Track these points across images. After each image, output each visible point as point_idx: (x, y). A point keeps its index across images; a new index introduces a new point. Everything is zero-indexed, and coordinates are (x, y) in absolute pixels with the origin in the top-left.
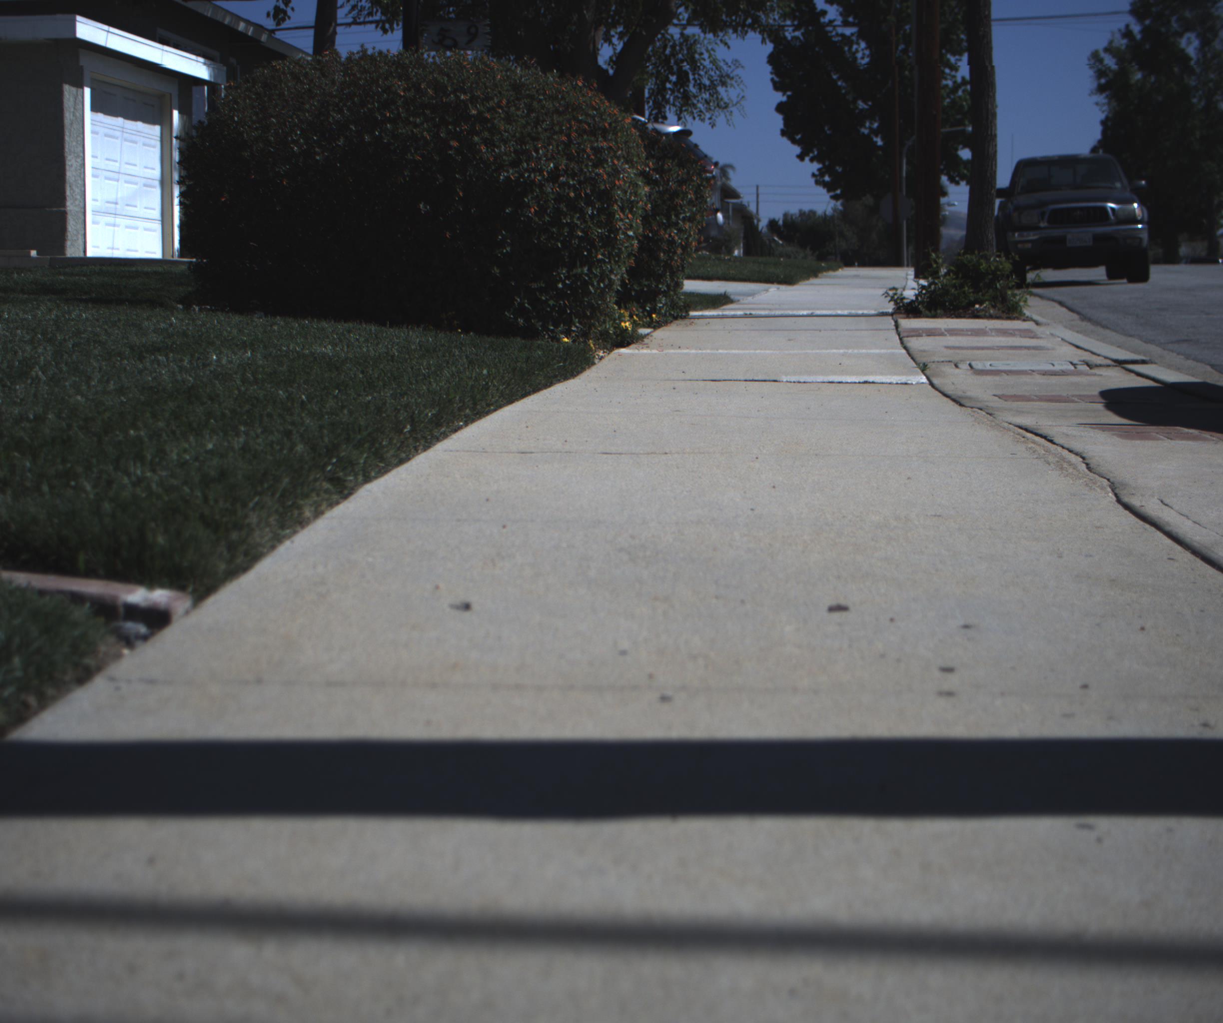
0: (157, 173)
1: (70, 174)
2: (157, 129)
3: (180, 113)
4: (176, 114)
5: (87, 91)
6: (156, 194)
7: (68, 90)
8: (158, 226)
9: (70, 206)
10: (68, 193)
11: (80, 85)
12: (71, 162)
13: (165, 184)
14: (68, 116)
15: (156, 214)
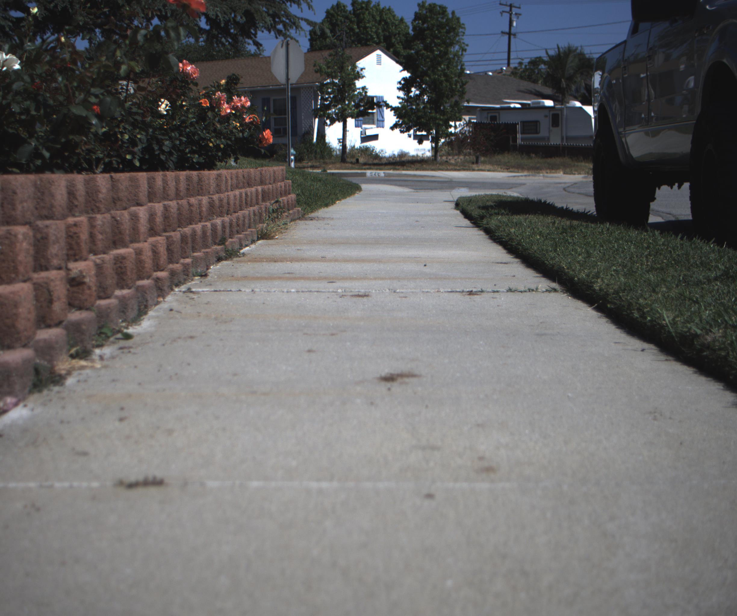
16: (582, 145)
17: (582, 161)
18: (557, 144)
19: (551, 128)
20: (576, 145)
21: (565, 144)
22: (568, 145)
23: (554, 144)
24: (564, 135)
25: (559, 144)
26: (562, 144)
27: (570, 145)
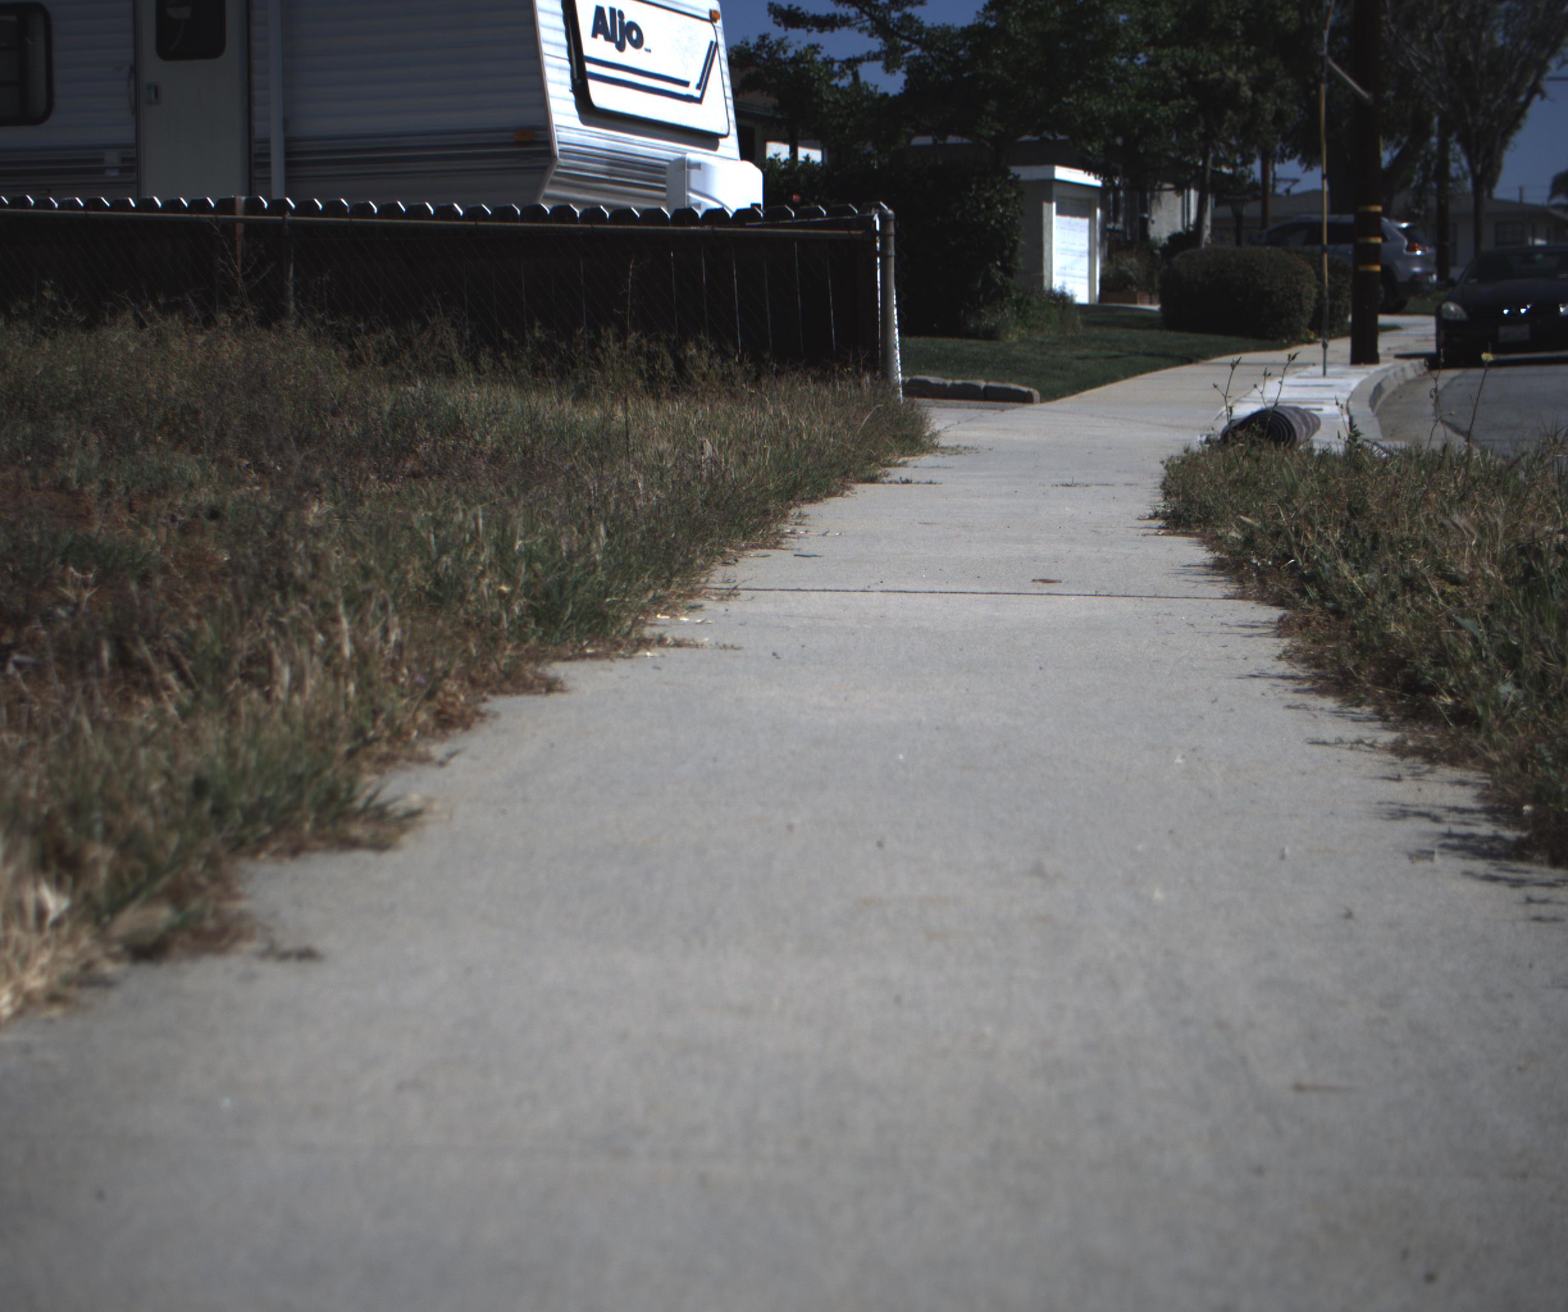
0: (1085, 247)
1: (1046, 254)
2: (1085, 222)
3: (1102, 209)
4: (1098, 211)
5: (1054, 205)
6: (1085, 261)
7: (1045, 205)
8: (1086, 282)
9: (1046, 273)
10: (1045, 264)
11: (1050, 201)
12: (1046, 247)
13: (1091, 255)
14: (1045, 220)
15: (1085, 273)
16: (446, 212)
17: (451, 371)
18: (199, 205)
19: (155, 68)
20: (389, 210)
21: (279, 206)
22: (306, 207)
23: (172, 205)
24: (271, 128)
25: (226, 205)
26: (253, 206)
27: (333, 208)
